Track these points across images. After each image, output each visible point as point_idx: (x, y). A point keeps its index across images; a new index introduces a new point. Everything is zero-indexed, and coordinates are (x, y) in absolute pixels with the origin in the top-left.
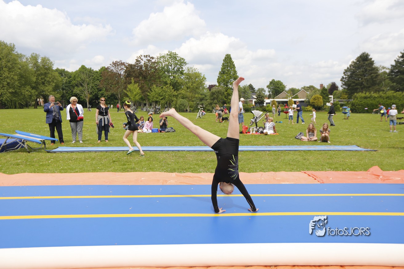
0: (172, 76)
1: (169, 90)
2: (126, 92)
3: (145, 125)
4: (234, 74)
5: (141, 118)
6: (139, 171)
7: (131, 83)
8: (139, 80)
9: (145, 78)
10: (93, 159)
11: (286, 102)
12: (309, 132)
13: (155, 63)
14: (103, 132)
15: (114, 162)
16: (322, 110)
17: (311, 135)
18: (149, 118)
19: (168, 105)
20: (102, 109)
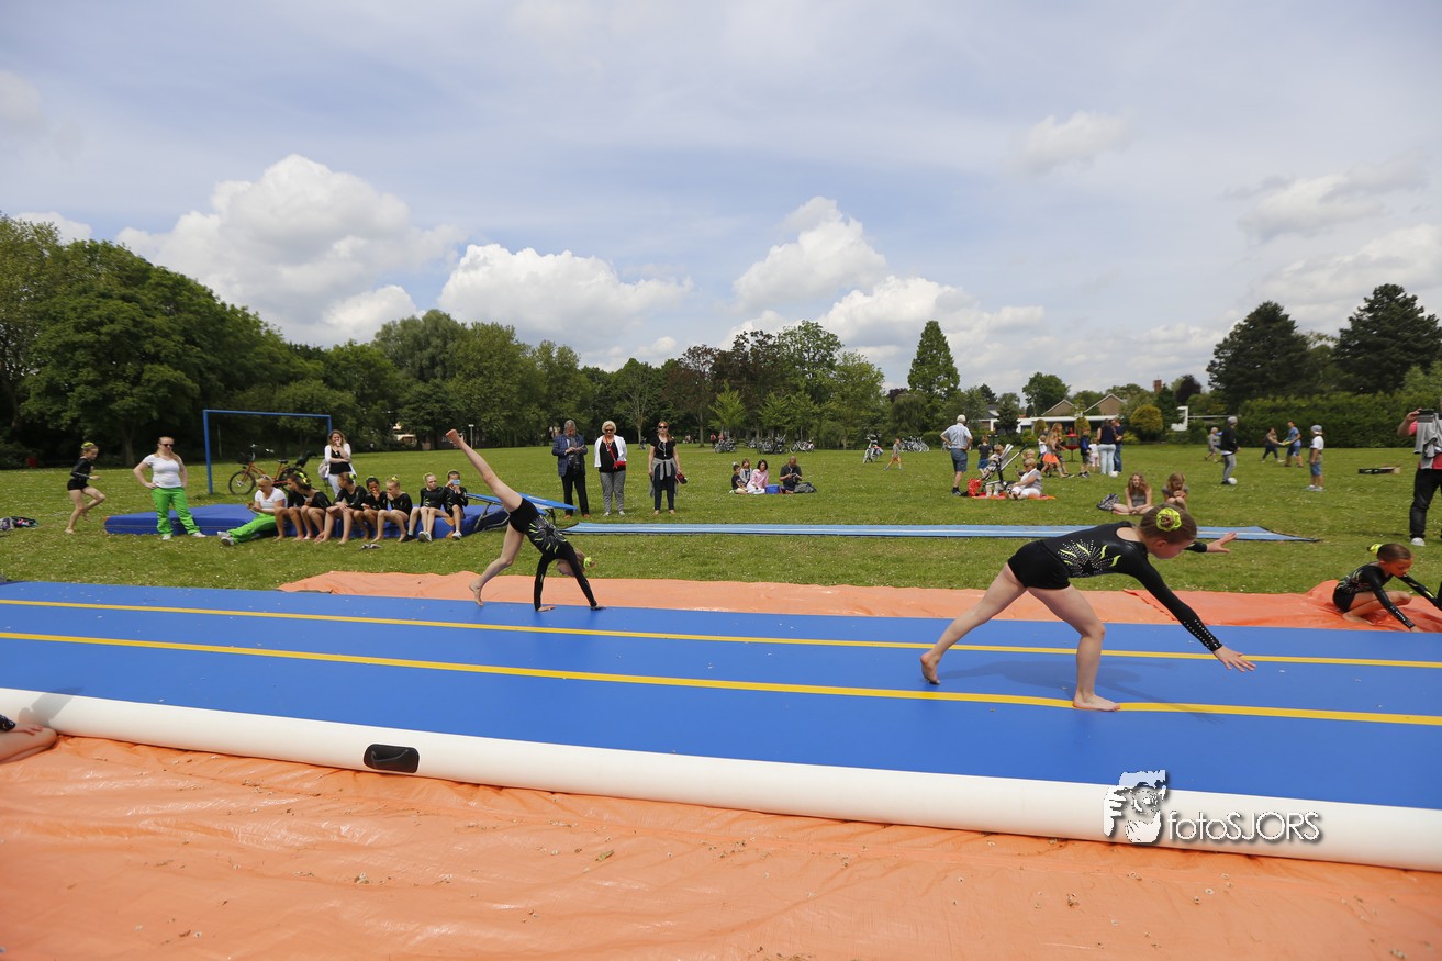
0: (809, 372)
1: (803, 403)
2: (713, 409)
3: (753, 478)
4: (947, 365)
5: (744, 463)
6: (734, 579)
7: (723, 390)
8: (742, 384)
9: (752, 378)
10: (643, 549)
11: (1071, 424)
12: (1131, 494)
13: (773, 346)
14: (664, 493)
15: (684, 556)
16: (1161, 441)
17: (1139, 500)
18: (760, 463)
19: (801, 433)
20: (662, 445)
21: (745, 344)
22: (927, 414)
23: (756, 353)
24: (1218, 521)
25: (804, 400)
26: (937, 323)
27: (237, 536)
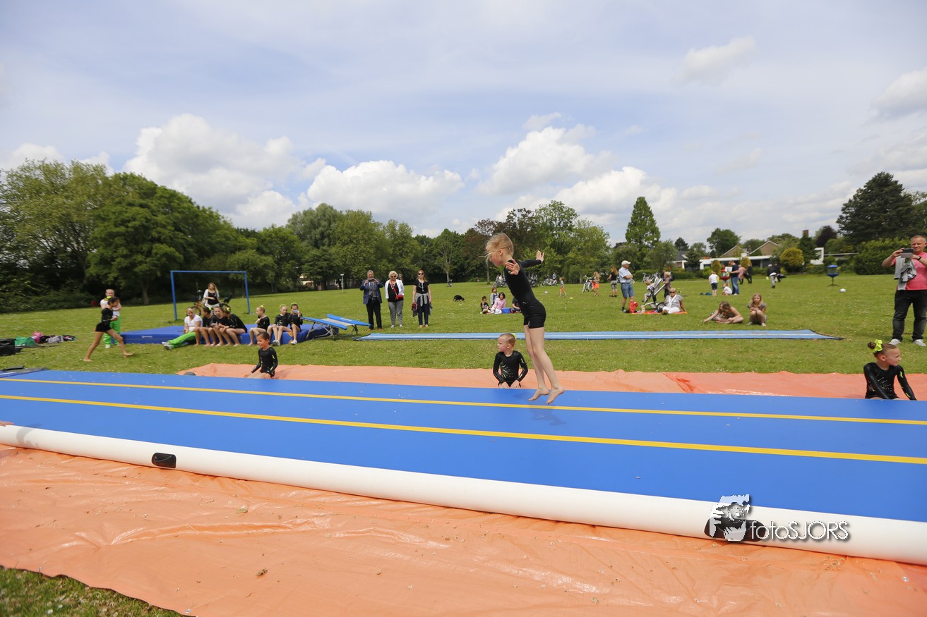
0: (556, 234)
3: (496, 303)
4: (651, 226)
9: (519, 239)
13: (533, 218)
14: (423, 314)
16: (802, 272)
18: (500, 294)
20: (421, 285)
21: (514, 217)
22: (638, 259)
23: (521, 223)
24: (786, 327)
25: (550, 253)
26: (644, 198)
27: (173, 344)
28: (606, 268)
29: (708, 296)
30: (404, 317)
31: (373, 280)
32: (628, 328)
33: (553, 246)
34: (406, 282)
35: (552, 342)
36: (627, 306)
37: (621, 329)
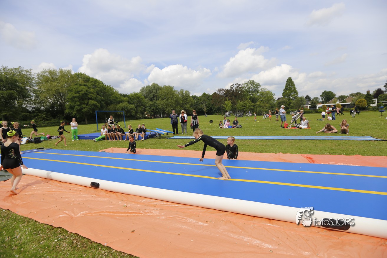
0: (251, 94)
3: (225, 124)
4: (294, 90)
7: (226, 100)
8: (232, 98)
13: (241, 87)
16: (366, 110)
18: (227, 120)
20: (194, 116)
21: (233, 87)
22: (288, 105)
23: (236, 90)
24: (358, 135)
25: (249, 102)
26: (291, 78)
27: (97, 140)
28: (273, 108)
29: (320, 121)
30: (187, 129)
31: (175, 114)
32: (283, 135)
33: (250, 99)
34: (188, 115)
35: (250, 140)
36: (283, 125)
37: (280, 135)
